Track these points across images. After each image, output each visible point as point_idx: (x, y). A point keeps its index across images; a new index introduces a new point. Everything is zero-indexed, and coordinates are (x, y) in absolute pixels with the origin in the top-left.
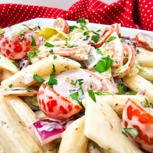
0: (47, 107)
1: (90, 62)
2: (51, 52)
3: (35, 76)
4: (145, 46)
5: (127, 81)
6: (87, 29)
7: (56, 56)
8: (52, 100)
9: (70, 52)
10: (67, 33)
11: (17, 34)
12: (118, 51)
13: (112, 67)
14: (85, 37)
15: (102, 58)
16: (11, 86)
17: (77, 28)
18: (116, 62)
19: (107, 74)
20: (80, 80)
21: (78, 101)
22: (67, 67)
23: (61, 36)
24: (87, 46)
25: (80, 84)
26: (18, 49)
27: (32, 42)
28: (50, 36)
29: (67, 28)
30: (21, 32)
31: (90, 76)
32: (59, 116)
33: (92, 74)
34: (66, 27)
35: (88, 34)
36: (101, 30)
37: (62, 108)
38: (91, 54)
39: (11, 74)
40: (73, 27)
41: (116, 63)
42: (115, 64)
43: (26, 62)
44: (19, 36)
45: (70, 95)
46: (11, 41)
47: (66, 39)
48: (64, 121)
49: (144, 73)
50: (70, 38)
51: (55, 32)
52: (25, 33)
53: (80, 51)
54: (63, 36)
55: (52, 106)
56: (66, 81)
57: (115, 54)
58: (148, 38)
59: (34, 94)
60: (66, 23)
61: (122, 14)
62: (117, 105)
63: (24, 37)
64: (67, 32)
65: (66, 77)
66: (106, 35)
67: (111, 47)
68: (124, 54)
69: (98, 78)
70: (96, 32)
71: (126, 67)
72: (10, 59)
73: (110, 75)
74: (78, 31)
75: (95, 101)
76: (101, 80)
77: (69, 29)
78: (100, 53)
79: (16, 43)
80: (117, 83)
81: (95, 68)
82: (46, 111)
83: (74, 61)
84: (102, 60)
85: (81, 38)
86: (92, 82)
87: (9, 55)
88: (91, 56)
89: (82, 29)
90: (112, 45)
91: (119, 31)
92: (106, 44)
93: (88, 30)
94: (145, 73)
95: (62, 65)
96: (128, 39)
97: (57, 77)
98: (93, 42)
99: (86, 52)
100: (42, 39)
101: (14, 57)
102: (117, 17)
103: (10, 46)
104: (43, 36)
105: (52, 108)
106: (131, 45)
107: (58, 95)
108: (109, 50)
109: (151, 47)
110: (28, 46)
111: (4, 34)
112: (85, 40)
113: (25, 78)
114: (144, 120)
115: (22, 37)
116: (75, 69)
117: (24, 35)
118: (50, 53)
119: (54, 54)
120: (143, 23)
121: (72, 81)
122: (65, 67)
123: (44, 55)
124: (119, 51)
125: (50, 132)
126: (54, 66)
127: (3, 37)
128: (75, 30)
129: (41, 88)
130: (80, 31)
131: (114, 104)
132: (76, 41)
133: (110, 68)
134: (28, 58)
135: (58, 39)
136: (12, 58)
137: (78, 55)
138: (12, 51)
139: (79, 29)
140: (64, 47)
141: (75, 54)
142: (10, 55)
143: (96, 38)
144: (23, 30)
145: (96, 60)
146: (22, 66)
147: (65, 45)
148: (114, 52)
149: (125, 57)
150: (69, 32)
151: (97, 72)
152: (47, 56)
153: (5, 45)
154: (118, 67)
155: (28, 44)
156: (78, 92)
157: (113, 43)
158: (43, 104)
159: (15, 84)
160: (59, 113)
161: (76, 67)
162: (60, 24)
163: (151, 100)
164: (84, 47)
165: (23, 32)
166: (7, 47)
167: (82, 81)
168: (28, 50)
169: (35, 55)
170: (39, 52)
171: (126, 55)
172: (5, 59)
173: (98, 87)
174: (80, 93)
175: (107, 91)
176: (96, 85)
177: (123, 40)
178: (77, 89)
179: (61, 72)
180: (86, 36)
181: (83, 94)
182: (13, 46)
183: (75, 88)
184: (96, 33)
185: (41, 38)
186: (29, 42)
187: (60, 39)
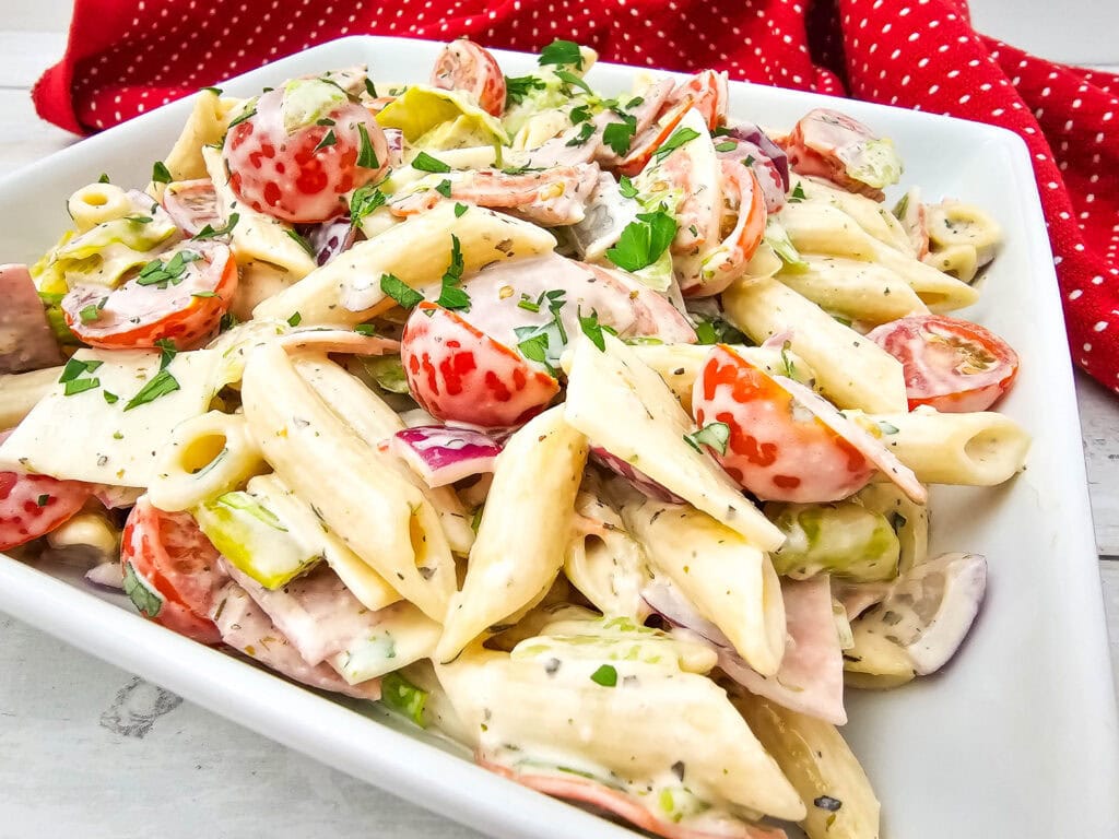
0: (439, 379)
1: (594, 234)
2: (445, 189)
3: (388, 281)
4: (827, 167)
5: (738, 306)
6: (590, 94)
7: (463, 204)
8: (457, 351)
9: (516, 190)
10: (495, 113)
11: (306, 118)
12: (702, 188)
13: (678, 252)
14: (575, 131)
15: (638, 216)
16: (295, 320)
17: (541, 87)
18: (693, 230)
19: (655, 277)
20: (553, 295)
21: (546, 363)
22: (504, 247)
23: (473, 126)
24: (585, 167)
25: (555, 307)
26: (311, 182)
27: (365, 153)
28: (429, 128)
29: (495, 91)
30: (318, 113)
31: (591, 281)
32: (481, 407)
33: (599, 273)
34: (492, 83)
35: (589, 117)
36: (646, 100)
37: (491, 377)
38: (597, 200)
39: (286, 282)
40: (525, 85)
41: (693, 235)
42: (686, 239)
43: (341, 231)
44: (313, 129)
45: (519, 346)
46: (283, 149)
47: (496, 140)
48: (498, 431)
49: (810, 280)
50: (512, 137)
51: (450, 110)
52: (335, 114)
53: (555, 188)
54: (482, 125)
55: (459, 373)
56: (502, 298)
57: (690, 198)
58: (847, 133)
59: (384, 350)
60: (492, 66)
61: (761, 14)
62: (681, 372)
63: (331, 134)
64: (499, 106)
65: (501, 284)
66: (665, 121)
67: (677, 174)
68: (728, 200)
69: (621, 289)
70: (624, 111)
71: (726, 250)
72: (279, 220)
73: (667, 279)
74: (544, 102)
75: (603, 349)
76: (633, 297)
77: (505, 96)
78: (633, 195)
79: (303, 157)
80: (699, 315)
81: (613, 256)
82: (437, 393)
83: (529, 224)
84: (638, 221)
85: (558, 136)
86: (598, 302)
87: (273, 205)
88: (597, 208)
89: (565, 91)
90: (684, 162)
91: (718, 107)
92: (658, 161)
93: (593, 100)
94: (816, 278)
95: (487, 238)
96: (754, 138)
97: (469, 284)
98: (608, 151)
99: (576, 190)
100: (398, 140)
101: (293, 213)
102: (736, 31)
103: (280, 168)
104: (398, 127)
105: (459, 381)
106: (759, 163)
107: (479, 335)
108: (670, 184)
109: (852, 176)
110: (348, 169)
111: (252, 120)
112: (574, 143)
113: (349, 289)
114: (747, 391)
115: (324, 130)
116: (536, 254)
117: (333, 124)
118: (439, 195)
119: (456, 197)
120: (854, 62)
121: (524, 296)
122: (497, 248)
123: (417, 202)
124: (705, 187)
125: (456, 452)
126: (456, 241)
127: (250, 131)
128: (533, 97)
129: (417, 318)
130: (557, 105)
131: (672, 371)
132: (537, 150)
133: (668, 253)
134: (349, 216)
135: (464, 138)
136: (285, 215)
137: (548, 204)
138: (288, 187)
139: (551, 94)
140: (490, 174)
141: (534, 198)
142: (278, 202)
143: (620, 138)
144: (329, 104)
145: (616, 224)
146: (329, 249)
147: (493, 166)
148: (687, 190)
149: (728, 212)
150: (507, 108)
151: (619, 268)
152: (430, 207)
153: (258, 165)
154: (701, 248)
155: (348, 158)
156: (545, 336)
157: (686, 157)
158: (428, 367)
159: (312, 313)
160: (481, 398)
161: (538, 249)
162: (464, 70)
163: (817, 372)
164: (570, 174)
165: (329, 110)
166: (268, 171)
167: (560, 299)
168: (346, 184)
169: (379, 201)
170: (391, 192)
171: (733, 204)
172: (256, 219)
173: (617, 320)
174: (554, 336)
175: (651, 337)
176: (610, 314)
177: (731, 144)
178: (541, 325)
179: (484, 267)
180: (579, 128)
181: (565, 342)
182: (292, 169)
183: (537, 319)
184: (622, 115)
185: (391, 135)
186: (353, 151)
187: (470, 140)
